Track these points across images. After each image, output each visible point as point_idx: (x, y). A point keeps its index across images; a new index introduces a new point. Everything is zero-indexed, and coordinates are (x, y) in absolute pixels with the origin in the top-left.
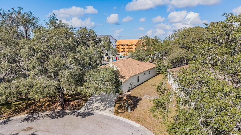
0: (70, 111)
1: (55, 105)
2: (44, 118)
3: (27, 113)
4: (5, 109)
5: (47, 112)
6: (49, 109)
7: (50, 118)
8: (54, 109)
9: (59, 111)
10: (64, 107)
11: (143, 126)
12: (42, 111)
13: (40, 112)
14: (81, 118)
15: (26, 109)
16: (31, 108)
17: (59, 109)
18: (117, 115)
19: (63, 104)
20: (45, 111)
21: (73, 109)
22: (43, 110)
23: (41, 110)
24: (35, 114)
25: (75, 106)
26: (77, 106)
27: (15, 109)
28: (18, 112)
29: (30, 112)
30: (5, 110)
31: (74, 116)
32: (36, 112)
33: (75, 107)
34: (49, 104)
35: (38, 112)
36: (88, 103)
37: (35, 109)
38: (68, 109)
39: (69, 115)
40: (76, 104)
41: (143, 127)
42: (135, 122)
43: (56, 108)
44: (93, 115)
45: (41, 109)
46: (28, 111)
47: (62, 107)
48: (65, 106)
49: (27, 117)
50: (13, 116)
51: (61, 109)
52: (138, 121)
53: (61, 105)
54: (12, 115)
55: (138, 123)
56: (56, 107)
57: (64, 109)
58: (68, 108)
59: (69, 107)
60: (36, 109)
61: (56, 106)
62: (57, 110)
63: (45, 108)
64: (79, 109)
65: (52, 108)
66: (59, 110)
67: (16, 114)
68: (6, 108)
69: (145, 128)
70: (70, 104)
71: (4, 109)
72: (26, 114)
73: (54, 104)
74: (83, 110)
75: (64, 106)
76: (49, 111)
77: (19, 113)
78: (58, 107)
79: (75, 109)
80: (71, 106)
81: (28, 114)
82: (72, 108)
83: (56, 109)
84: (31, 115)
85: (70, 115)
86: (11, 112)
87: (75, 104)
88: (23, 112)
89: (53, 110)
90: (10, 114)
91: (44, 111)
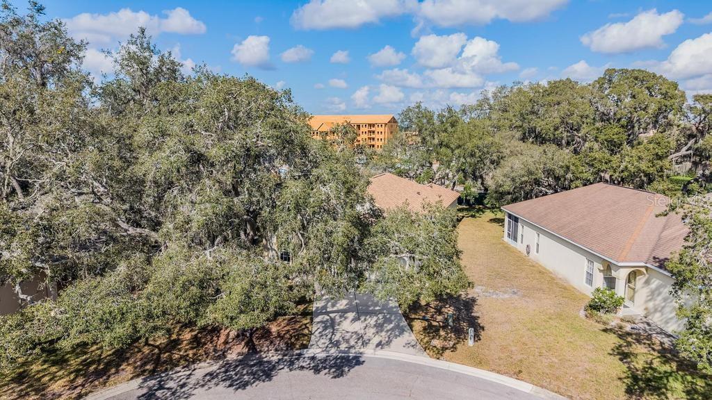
0: (280, 357)
1: (222, 339)
2: (206, 387)
3: (138, 376)
4: (45, 366)
5: (202, 364)
6: (207, 354)
7: (230, 386)
8: (223, 354)
9: (240, 357)
10: (254, 345)
11: (542, 387)
12: (182, 362)
13: (178, 369)
14: (335, 377)
15: (124, 361)
16: (139, 356)
17: (239, 350)
18: (438, 359)
19: (248, 335)
20: (194, 362)
21: (287, 349)
22: (186, 360)
23: (179, 361)
24: (163, 375)
25: (288, 336)
26: (295, 336)
27: (81, 363)
28: (98, 374)
29: (145, 371)
30: (45, 369)
31: (306, 372)
32: (166, 370)
33: (290, 339)
34: (196, 336)
35: (172, 369)
36: (318, 322)
37: (155, 357)
38: (268, 350)
39: (286, 369)
40: (288, 331)
41: (544, 390)
42: (511, 377)
43: (230, 348)
44: (365, 364)
45: (177, 356)
46: (136, 368)
47: (247, 344)
48: (257, 338)
49: (145, 391)
50: (91, 392)
51: (245, 350)
52: (518, 374)
53: (241, 338)
54: (83, 385)
55: (522, 380)
56: (228, 346)
57: (256, 350)
58: (268, 347)
59: (271, 342)
60: (159, 357)
61: (226, 342)
62: (232, 356)
63: (191, 353)
64: (305, 347)
65: (215, 351)
66: (239, 354)
67: (97, 383)
68: (45, 362)
69: (554, 394)
70: (270, 332)
71: (40, 368)
72: (132, 379)
73: (218, 337)
74: (321, 350)
75: (254, 340)
76: (208, 361)
77: (105, 377)
78: (234, 345)
79: (292, 349)
80: (276, 337)
81: (140, 380)
82: (283, 346)
83: (229, 352)
84: (153, 382)
85: (291, 370)
86: (72, 376)
87: (286, 329)
88: (117, 372)
89: (219, 358)
90: (75, 384)
91: (190, 362)
